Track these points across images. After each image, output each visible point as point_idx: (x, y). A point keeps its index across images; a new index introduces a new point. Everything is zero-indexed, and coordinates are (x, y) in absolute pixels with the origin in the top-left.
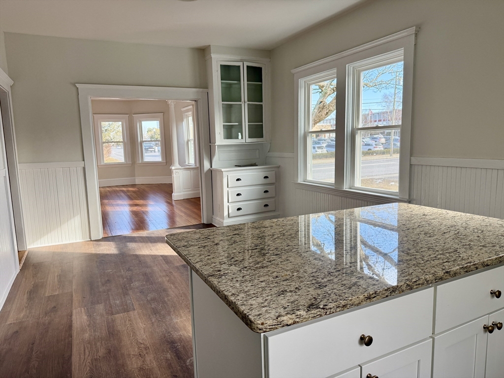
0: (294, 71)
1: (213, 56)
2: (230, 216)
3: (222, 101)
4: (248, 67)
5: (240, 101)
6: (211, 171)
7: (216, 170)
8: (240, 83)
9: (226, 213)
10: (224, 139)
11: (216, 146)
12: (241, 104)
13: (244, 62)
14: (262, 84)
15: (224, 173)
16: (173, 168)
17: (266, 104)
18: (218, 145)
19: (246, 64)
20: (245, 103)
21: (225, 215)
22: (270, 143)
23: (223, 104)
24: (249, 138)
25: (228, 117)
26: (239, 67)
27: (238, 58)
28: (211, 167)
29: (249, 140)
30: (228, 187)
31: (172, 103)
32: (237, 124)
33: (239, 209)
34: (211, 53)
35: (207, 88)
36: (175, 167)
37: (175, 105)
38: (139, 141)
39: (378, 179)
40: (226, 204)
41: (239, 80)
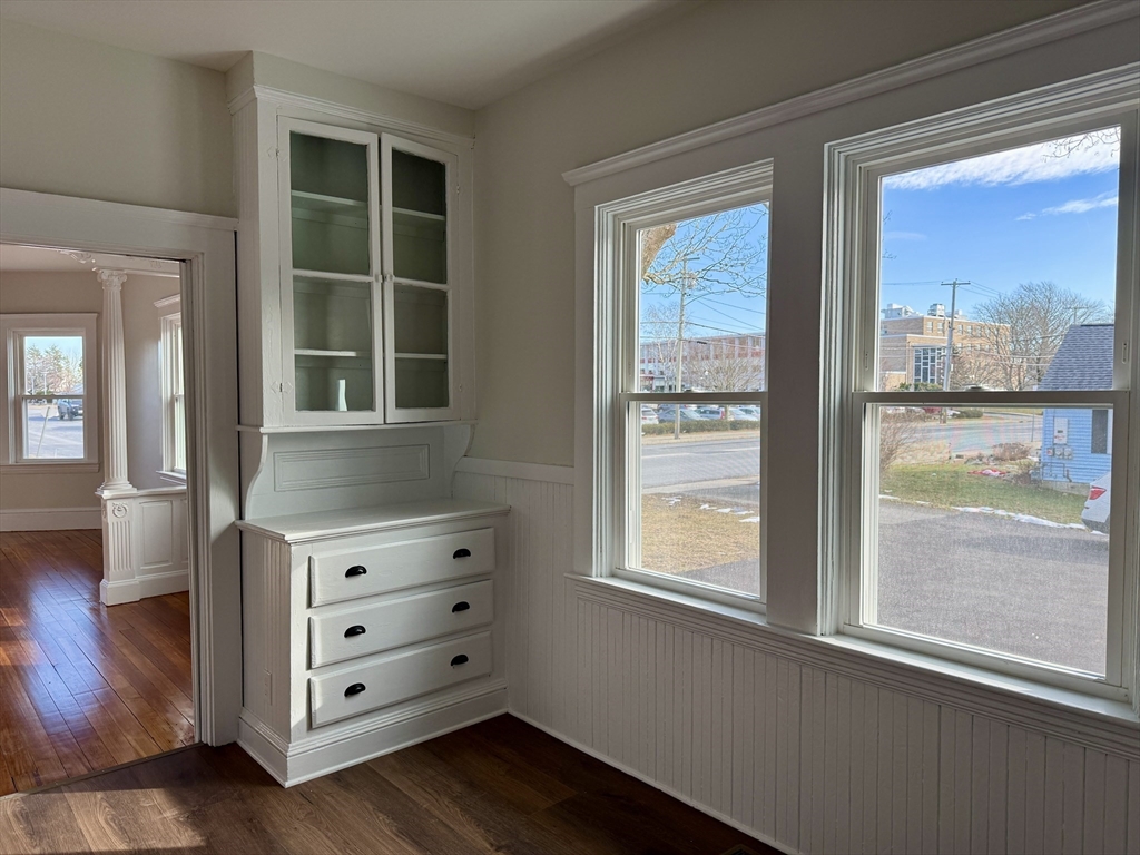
0: (573, 176)
1: (262, 93)
2: (319, 720)
3: (295, 267)
4: (396, 154)
5: (367, 272)
6: (238, 535)
7: (263, 535)
8: (367, 207)
9: (298, 714)
10: (299, 408)
11: (265, 439)
12: (369, 285)
13: (385, 137)
14: (444, 223)
15: (293, 548)
16: (106, 494)
17: (458, 288)
18: (270, 435)
19: (391, 142)
20: (384, 279)
21: (293, 723)
22: (473, 426)
23: (296, 278)
24: (398, 405)
25: (314, 327)
26: (363, 148)
27: (363, 116)
28: (241, 517)
29: (396, 415)
30: (310, 605)
31: (116, 280)
32: (352, 354)
33: (353, 691)
34: (253, 83)
35: (234, 214)
36: (117, 491)
37: (123, 285)
38: (11, 394)
39: (671, 495)
40: (298, 674)
41: (363, 196)
